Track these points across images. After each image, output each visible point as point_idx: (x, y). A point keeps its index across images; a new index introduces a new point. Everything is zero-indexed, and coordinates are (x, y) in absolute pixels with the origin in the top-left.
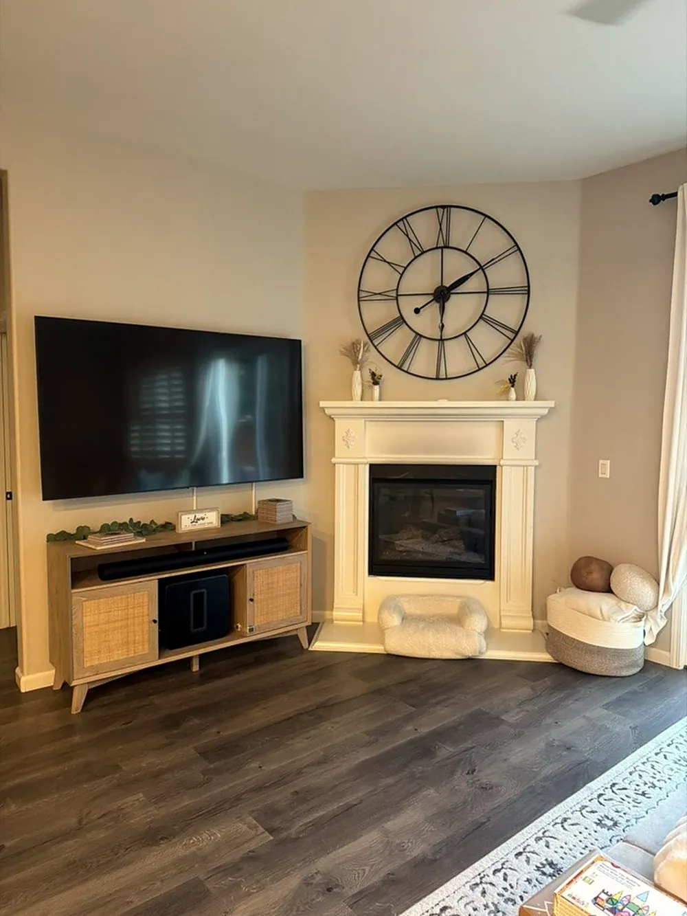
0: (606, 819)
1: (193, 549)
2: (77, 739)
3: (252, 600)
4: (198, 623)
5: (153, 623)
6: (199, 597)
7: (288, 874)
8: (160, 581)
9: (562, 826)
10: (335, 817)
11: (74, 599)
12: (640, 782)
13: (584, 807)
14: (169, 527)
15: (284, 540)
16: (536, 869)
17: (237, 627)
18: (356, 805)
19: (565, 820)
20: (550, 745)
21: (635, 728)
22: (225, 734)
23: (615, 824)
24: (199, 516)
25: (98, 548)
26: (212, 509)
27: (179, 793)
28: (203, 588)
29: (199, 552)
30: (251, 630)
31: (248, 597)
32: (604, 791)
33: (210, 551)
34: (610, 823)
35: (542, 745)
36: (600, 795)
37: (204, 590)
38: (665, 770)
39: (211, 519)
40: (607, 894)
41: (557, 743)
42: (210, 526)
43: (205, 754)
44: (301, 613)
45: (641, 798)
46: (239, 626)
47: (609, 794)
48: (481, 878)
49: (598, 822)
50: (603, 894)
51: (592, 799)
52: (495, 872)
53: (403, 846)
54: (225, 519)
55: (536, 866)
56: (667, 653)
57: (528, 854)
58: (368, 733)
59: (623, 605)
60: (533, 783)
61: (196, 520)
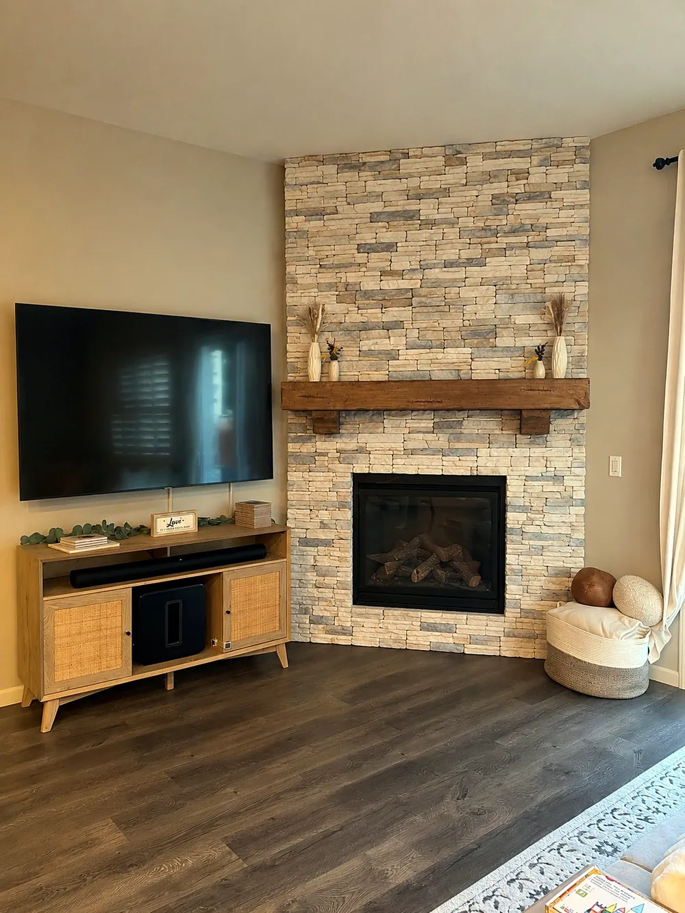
0: (605, 845)
1: (169, 555)
2: (44, 760)
3: (228, 612)
4: (174, 637)
5: (126, 636)
6: (174, 608)
7: (264, 902)
8: (134, 589)
9: (559, 853)
10: (313, 843)
11: (46, 607)
12: (643, 807)
13: (582, 833)
14: (144, 530)
15: (262, 547)
16: (529, 896)
17: (213, 643)
18: (335, 832)
19: (561, 846)
20: (547, 769)
21: (640, 752)
22: (198, 757)
23: (616, 850)
24: (175, 519)
25: (71, 552)
26: (189, 512)
27: (150, 818)
28: (178, 599)
29: (174, 559)
30: (228, 646)
31: (225, 609)
32: (604, 816)
33: (185, 557)
34: (609, 849)
35: (538, 769)
36: (599, 821)
37: (180, 601)
38: (671, 795)
39: (187, 523)
40: (601, 906)
41: (554, 768)
42: (187, 529)
43: (177, 777)
44: (280, 628)
45: (643, 824)
46: (216, 641)
47: (609, 819)
48: (470, 906)
49: (597, 848)
50: (596, 907)
51: (591, 825)
52: (485, 899)
53: (387, 873)
54: (202, 523)
55: (530, 893)
56: (675, 673)
57: (520, 881)
58: (350, 758)
59: (626, 620)
60: (527, 808)
61: (172, 524)
